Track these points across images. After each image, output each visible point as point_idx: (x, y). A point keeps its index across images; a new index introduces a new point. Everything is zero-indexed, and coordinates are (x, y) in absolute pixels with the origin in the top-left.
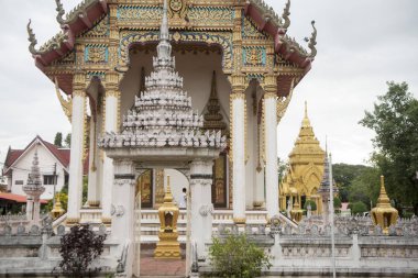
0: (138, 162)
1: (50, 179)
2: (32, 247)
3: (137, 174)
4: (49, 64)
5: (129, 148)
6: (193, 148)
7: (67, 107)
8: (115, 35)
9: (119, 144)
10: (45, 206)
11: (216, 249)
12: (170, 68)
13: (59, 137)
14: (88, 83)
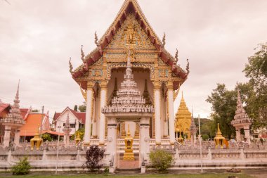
0: (118, 119)
1: (73, 125)
2: (73, 155)
3: (118, 124)
4: (78, 77)
5: (114, 113)
6: (142, 113)
7: (84, 95)
8: (105, 65)
9: (110, 111)
10: (71, 138)
11: (151, 156)
12: (132, 79)
13: (76, 107)
14: (93, 85)
